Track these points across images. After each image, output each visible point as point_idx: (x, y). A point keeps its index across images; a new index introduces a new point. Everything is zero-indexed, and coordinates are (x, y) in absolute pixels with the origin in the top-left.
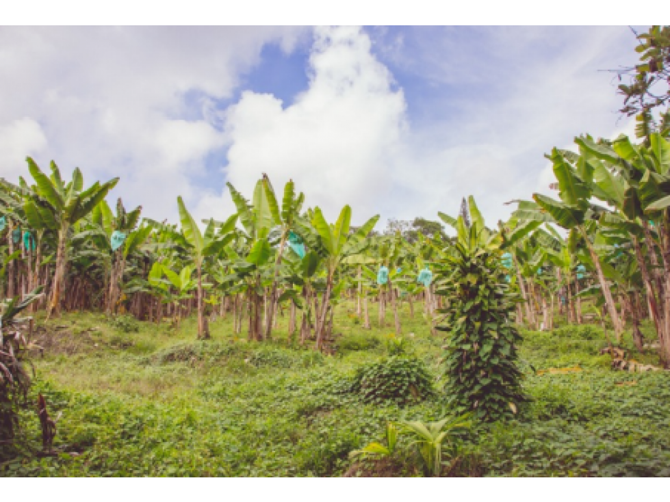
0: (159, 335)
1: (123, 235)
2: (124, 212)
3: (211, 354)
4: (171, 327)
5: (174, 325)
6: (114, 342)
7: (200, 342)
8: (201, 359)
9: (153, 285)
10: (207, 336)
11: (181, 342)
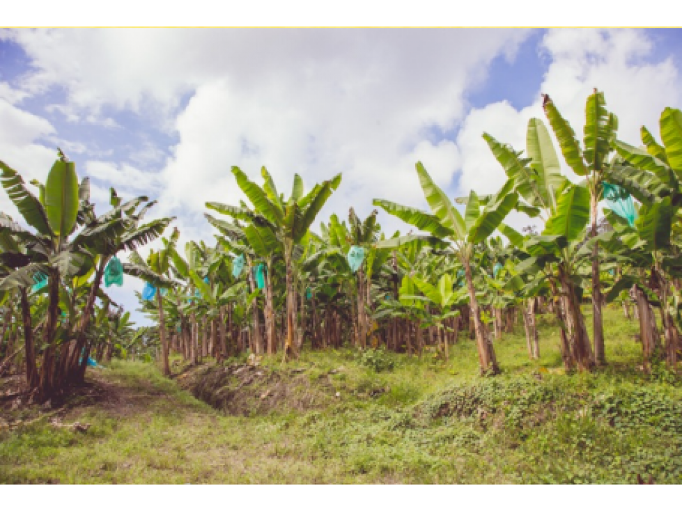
0: (422, 371)
1: (362, 250)
2: (359, 222)
3: (512, 402)
4: (437, 359)
5: (441, 356)
6: (361, 389)
7: (488, 382)
8: (494, 411)
9: (405, 304)
10: (497, 371)
11: (456, 382)
